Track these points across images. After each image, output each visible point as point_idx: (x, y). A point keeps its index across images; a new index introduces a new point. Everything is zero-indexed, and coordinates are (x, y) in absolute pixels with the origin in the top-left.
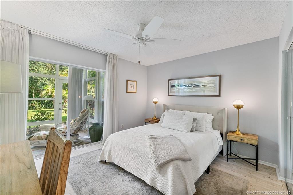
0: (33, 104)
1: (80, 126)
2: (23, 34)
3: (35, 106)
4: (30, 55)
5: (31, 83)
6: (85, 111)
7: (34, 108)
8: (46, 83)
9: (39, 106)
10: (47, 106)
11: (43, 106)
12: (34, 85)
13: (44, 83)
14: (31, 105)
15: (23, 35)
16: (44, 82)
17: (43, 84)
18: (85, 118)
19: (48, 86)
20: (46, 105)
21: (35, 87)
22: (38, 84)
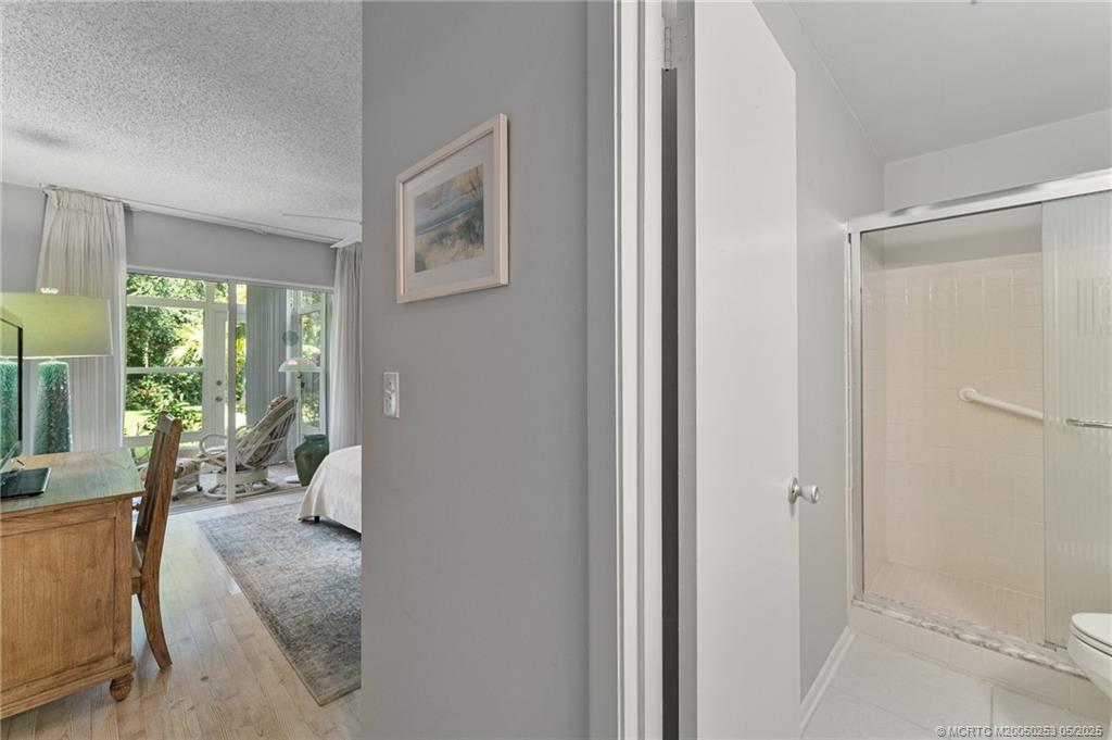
0: (145, 392)
1: (269, 443)
2: (110, 213)
3: (151, 399)
4: (128, 263)
5: (138, 319)
6: (284, 402)
7: (147, 402)
8: (186, 316)
9: (165, 397)
10: (193, 396)
11: (178, 398)
12: (149, 324)
13: (182, 319)
14: (139, 395)
15: (111, 217)
16: (180, 314)
17: (179, 322)
18: (283, 418)
19: (192, 329)
20: (190, 392)
21: (150, 333)
22: (160, 323)
